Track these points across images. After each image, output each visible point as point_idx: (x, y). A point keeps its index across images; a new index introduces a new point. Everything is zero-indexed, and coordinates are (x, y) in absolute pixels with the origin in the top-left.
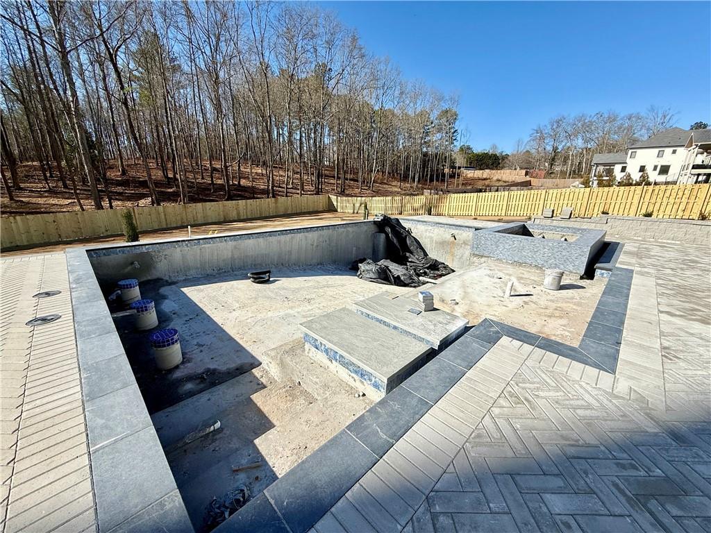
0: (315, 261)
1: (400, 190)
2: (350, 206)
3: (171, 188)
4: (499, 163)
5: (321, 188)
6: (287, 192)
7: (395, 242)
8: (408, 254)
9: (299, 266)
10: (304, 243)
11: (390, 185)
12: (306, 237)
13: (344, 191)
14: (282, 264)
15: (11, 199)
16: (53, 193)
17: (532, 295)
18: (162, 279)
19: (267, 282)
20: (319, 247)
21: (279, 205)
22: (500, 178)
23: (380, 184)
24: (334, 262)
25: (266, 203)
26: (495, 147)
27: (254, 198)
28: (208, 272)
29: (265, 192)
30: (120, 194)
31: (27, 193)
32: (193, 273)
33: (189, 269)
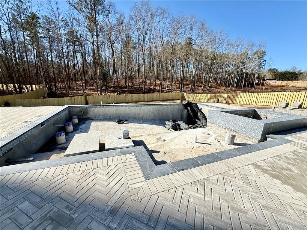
0: (150, 118)
1: (224, 91)
2: (191, 98)
3: (126, 89)
4: (297, 77)
5: (183, 90)
6: (167, 91)
7: (191, 114)
8: (197, 120)
9: (143, 120)
10: (146, 110)
11: (220, 89)
12: (147, 108)
13: (194, 91)
14: (136, 118)
15: (83, 91)
16: (94, 90)
17: (211, 144)
18: (90, 118)
19: (123, 123)
20: (153, 113)
21: (160, 96)
22: (294, 85)
23: (214, 88)
24: (160, 120)
25: (156, 95)
26: (295, 68)
27: (154, 93)
28: (106, 117)
29: (158, 91)
30: (111, 91)
31: (88, 90)
32: (101, 117)
33: (99, 116)
